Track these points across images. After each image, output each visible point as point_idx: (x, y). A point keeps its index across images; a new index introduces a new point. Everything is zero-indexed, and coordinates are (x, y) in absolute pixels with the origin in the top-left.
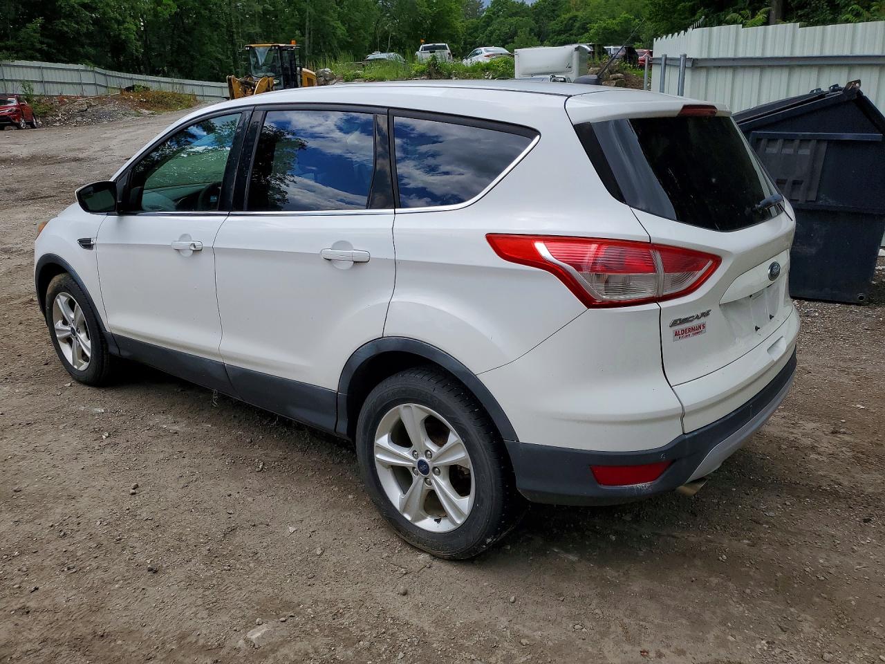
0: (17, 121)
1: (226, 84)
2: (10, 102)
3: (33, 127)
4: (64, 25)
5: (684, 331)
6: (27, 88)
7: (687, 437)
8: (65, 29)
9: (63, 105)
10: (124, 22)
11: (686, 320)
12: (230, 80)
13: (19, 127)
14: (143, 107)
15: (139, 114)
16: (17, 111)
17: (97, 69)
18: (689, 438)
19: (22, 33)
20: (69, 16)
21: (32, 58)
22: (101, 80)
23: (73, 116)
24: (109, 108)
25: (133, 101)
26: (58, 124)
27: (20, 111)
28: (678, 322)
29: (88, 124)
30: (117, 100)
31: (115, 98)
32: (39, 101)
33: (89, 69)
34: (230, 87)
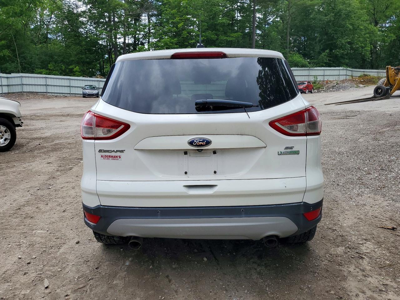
0: (305, 91)
1: (385, 71)
2: (305, 83)
3: (312, 93)
4: (337, 52)
5: (106, 156)
6: (316, 78)
7: (102, 207)
8: (338, 53)
9: (327, 84)
10: (365, 47)
11: (108, 151)
12: (387, 68)
13: (305, 93)
14: (361, 84)
15: (358, 87)
16: (306, 87)
17: (348, 69)
18: (102, 208)
19: (320, 57)
20: (341, 48)
21: (322, 66)
22: (349, 73)
23: (329, 88)
24: (346, 84)
25: (357, 81)
26: (323, 92)
27: (307, 87)
28: (103, 151)
29: (334, 91)
30: (350, 81)
31: (349, 80)
32: (319, 83)
33: (345, 69)
34: (387, 72)
